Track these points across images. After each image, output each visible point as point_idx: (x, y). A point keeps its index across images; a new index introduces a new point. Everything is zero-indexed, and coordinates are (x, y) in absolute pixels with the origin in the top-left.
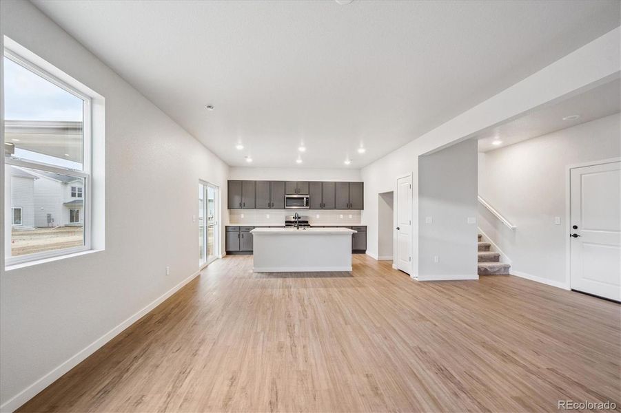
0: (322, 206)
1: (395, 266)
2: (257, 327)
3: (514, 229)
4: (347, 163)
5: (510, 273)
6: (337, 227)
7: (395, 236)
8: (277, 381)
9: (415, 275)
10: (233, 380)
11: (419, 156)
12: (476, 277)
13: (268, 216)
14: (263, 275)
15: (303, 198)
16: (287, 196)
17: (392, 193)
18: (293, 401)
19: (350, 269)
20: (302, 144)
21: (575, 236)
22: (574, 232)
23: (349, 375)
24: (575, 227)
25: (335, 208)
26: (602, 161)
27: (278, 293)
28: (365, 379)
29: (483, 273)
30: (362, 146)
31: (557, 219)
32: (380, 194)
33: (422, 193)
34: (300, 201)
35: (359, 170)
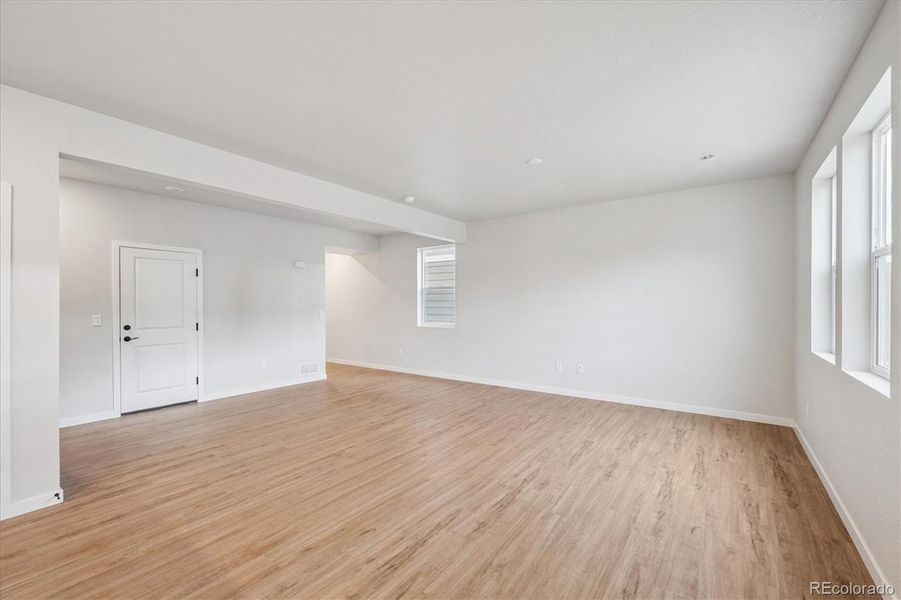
31: (97, 318)
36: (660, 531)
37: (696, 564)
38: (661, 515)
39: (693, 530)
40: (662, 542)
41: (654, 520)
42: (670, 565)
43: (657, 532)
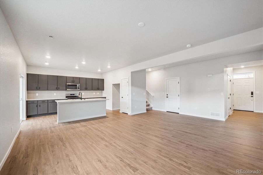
0: (86, 89)
1: (121, 112)
2: (88, 143)
3: (153, 96)
4: (99, 70)
5: (153, 109)
6: (94, 98)
7: (121, 100)
8: (116, 155)
9: (130, 113)
10: (100, 161)
11: (131, 72)
12: (146, 111)
13: (55, 94)
14: (66, 124)
15: (77, 85)
16: (67, 84)
17: (119, 84)
18: (127, 157)
19: (105, 115)
20: (84, 60)
21: (167, 97)
22: (167, 96)
23: (136, 145)
24: (167, 95)
25: (92, 90)
26: (173, 78)
27: (83, 129)
28: (141, 144)
29: (147, 110)
30: (109, 65)
31: (164, 93)
32: (113, 84)
33: (133, 84)
34: (75, 86)
35: (101, 74)
36: (66, 156)
37: (54, 155)
38: (70, 160)
39: (58, 163)
40: (64, 154)
41: (71, 158)
42: (60, 152)
43: (67, 156)
